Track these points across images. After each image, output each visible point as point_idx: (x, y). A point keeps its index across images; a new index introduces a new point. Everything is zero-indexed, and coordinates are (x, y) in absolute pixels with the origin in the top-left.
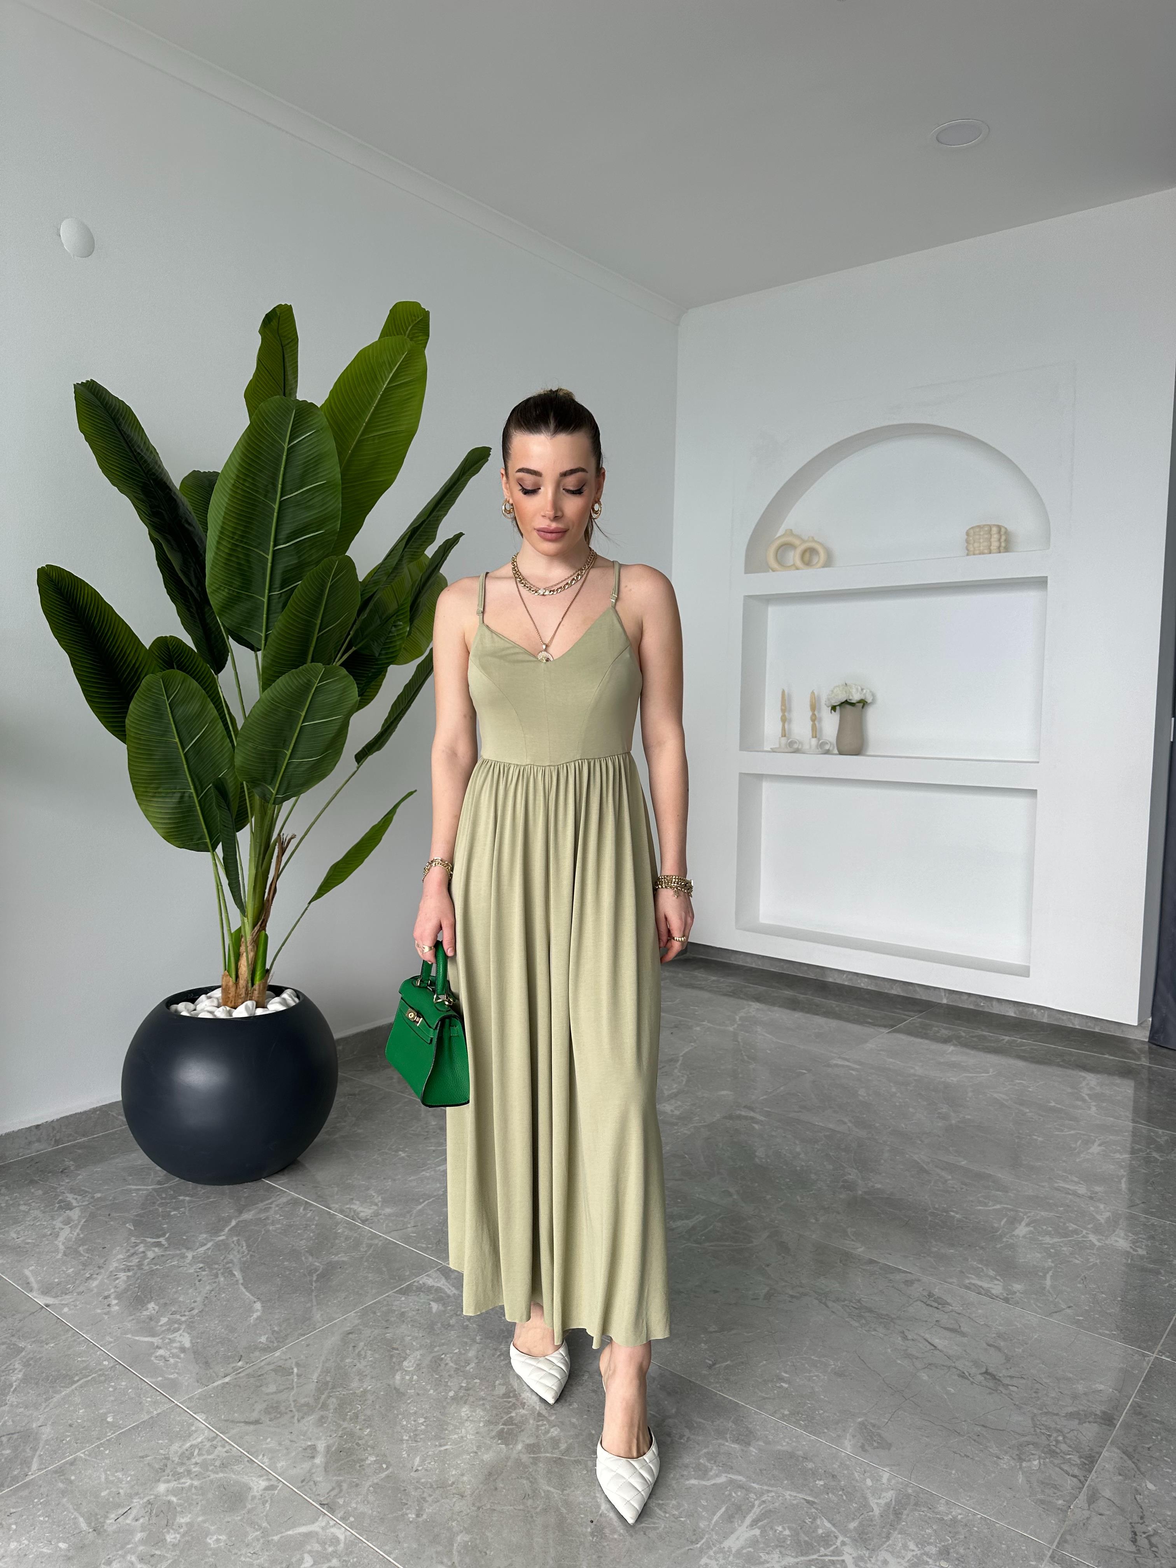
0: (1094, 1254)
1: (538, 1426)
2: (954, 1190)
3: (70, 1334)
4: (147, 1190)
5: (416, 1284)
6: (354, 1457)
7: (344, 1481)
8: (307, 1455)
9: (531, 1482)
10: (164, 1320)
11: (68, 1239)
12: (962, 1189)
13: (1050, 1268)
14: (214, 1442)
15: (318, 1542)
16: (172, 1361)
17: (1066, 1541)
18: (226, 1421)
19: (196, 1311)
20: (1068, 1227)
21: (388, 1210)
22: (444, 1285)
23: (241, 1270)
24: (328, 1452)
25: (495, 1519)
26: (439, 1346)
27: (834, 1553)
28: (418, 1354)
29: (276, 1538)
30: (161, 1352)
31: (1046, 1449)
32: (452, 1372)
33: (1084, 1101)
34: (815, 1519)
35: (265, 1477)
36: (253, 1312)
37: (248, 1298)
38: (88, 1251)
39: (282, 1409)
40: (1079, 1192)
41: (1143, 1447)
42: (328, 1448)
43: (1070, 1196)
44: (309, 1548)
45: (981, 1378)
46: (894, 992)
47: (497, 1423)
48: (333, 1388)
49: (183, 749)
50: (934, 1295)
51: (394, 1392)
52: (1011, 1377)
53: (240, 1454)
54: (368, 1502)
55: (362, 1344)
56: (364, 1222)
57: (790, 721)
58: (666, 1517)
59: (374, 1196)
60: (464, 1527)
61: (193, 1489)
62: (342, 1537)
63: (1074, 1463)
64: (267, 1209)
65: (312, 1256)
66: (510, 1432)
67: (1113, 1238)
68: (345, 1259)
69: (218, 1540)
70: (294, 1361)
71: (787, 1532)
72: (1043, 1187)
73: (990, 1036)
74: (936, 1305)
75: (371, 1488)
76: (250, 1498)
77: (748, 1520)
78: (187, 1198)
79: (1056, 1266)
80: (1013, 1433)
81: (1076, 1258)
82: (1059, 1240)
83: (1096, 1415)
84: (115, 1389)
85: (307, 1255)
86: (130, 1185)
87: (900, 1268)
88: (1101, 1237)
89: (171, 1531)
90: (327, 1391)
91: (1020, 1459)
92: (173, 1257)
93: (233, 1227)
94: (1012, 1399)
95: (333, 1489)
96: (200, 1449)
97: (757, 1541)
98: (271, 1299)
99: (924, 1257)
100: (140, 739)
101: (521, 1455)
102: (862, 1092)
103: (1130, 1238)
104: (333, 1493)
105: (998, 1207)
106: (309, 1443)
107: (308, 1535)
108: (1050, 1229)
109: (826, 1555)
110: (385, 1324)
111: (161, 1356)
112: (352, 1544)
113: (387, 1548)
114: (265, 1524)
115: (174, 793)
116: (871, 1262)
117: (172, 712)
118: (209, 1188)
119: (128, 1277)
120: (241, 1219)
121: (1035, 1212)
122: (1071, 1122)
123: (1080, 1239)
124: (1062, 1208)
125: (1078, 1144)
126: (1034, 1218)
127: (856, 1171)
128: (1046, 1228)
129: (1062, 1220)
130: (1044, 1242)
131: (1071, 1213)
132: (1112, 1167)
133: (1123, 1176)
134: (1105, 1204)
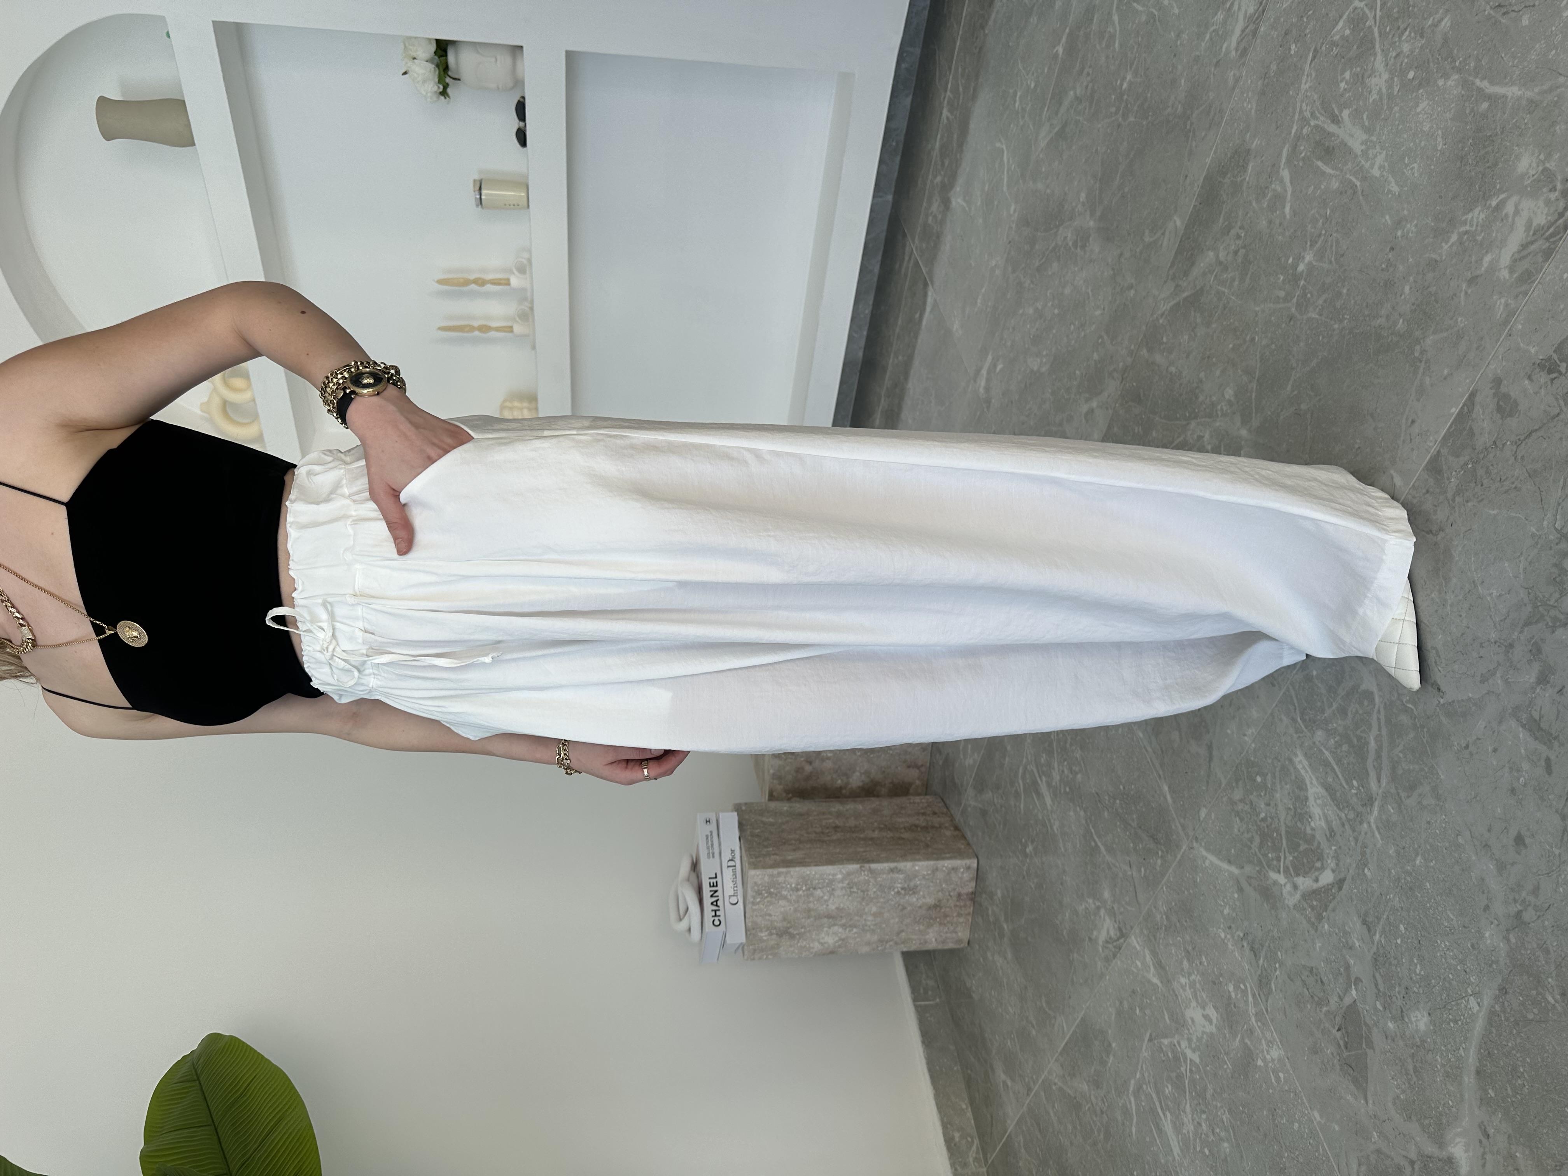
2: (1242, 252)
13: (1465, 84)
20: (1343, 37)
40: (1251, 10)
43: (1262, 29)
72: (1237, 80)
79: (1459, 70)
81: (1435, 25)
82: (1379, 57)
87: (1455, 411)
99: (1423, 352)
102: (1033, 364)
108: (1347, 75)
116: (1435, 467)
121: (1303, 101)
122: (1095, 19)
123: (1379, 13)
124: (1293, 47)
125: (1140, 8)
126: (1318, 103)
127: (1193, 424)
128: (1346, 83)
129: (1324, 48)
130: (1384, 90)
131: (1306, 28)
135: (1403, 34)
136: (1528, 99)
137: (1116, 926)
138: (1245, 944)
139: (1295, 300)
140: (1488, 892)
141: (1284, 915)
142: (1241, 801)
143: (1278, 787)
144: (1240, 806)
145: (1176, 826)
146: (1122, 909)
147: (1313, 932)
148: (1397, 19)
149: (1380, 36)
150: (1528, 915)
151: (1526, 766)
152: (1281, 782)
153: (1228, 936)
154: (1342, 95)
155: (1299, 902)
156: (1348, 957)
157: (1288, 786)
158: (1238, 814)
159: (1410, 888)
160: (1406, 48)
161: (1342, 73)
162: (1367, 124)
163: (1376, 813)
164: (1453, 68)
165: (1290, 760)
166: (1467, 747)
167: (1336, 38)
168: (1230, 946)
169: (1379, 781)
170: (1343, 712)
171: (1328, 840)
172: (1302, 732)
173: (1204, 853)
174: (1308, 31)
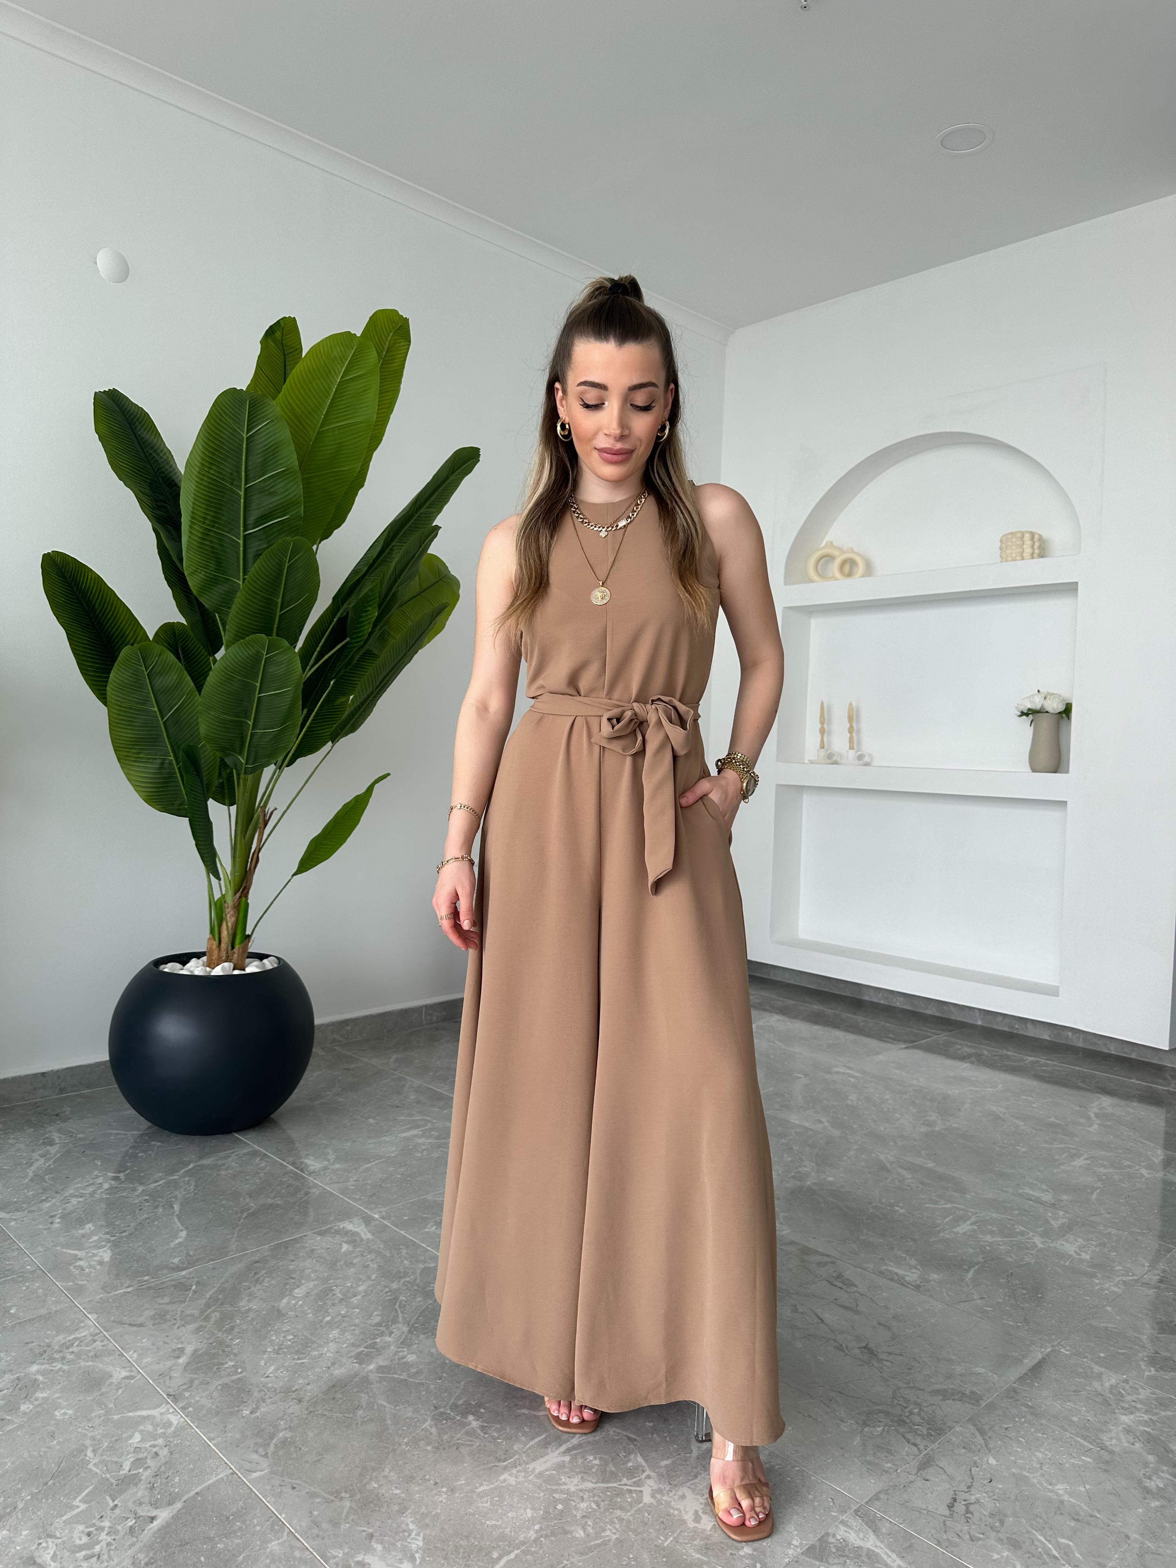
0: (1032, 1254)
1: (397, 1352)
3: (8, 1242)
4: (126, 1134)
5: (336, 1227)
6: (216, 1361)
7: (198, 1378)
8: (173, 1355)
9: (369, 1396)
10: (95, 1238)
11: (39, 1168)
12: (918, 1187)
13: (978, 1263)
14: (96, 1338)
15: (152, 1424)
16: (87, 1270)
17: (878, 1499)
18: (114, 1321)
19: (126, 1233)
20: (1015, 1229)
21: (337, 1166)
22: (361, 1230)
23: (181, 1204)
24: (192, 1355)
25: (321, 1422)
26: (334, 1279)
27: (636, 1484)
28: (311, 1284)
29: (116, 1417)
30: (81, 1263)
31: (896, 1418)
32: (337, 1301)
33: (1088, 1118)
34: (630, 1454)
35: (128, 1369)
36: (177, 1238)
37: (178, 1227)
38: (52, 1179)
39: (168, 1317)
40: (1042, 1199)
41: (1000, 1427)
42: (196, 1350)
43: (1031, 1202)
44: (142, 1427)
45: (857, 1351)
46: (929, 1012)
47: (360, 1346)
48: (221, 1305)
49: (162, 718)
50: (843, 1276)
51: (276, 1313)
52: (890, 1353)
53: (114, 1348)
54: (211, 1398)
55: (263, 1272)
56: (310, 1174)
57: (829, 734)
58: (484, 1437)
59: (329, 1154)
60: (290, 1427)
61: (61, 1373)
62: (175, 1423)
63: (920, 1433)
64: (226, 1157)
65: (250, 1197)
66: (368, 1355)
67: (1061, 1242)
68: (279, 1202)
69: (65, 1414)
70: (196, 1280)
71: (597, 1462)
72: (1006, 1192)
73: (1013, 1056)
74: (841, 1285)
75: (220, 1387)
76: (107, 1383)
77: (563, 1448)
78: (159, 1144)
79: (985, 1262)
80: (867, 1401)
81: (1010, 1256)
82: (999, 1239)
83: (964, 1394)
84: (28, 1288)
85: (246, 1196)
86: (112, 1129)
88: (1047, 1240)
89: (27, 1402)
90: (215, 1307)
91: (865, 1424)
92: (125, 1189)
93: (190, 1169)
94: (881, 1373)
95: (185, 1384)
96: (81, 1342)
97: (564, 1466)
98: (197, 1230)
99: (849, 1243)
100: (121, 706)
101: (369, 1374)
102: (853, 1097)
103: (1079, 1243)
104: (184, 1387)
105: (949, 1206)
106: (180, 1346)
107: (148, 1417)
108: (995, 1229)
109: (626, 1485)
110: (292, 1257)
111: (80, 1266)
112: (180, 1429)
113: (212, 1435)
114: (111, 1406)
115: (155, 759)
116: (792, 1243)
117: (150, 683)
118: (181, 1137)
119: (79, 1202)
120: (198, 1164)
122: (1065, 1137)
125: (1063, 1156)
127: (814, 1164)
131: (1025, 1217)
132: (1091, 1179)
133: (1098, 1188)
134: (1066, 1211)
160: (1001, 1247)
174: (1023, 1217)
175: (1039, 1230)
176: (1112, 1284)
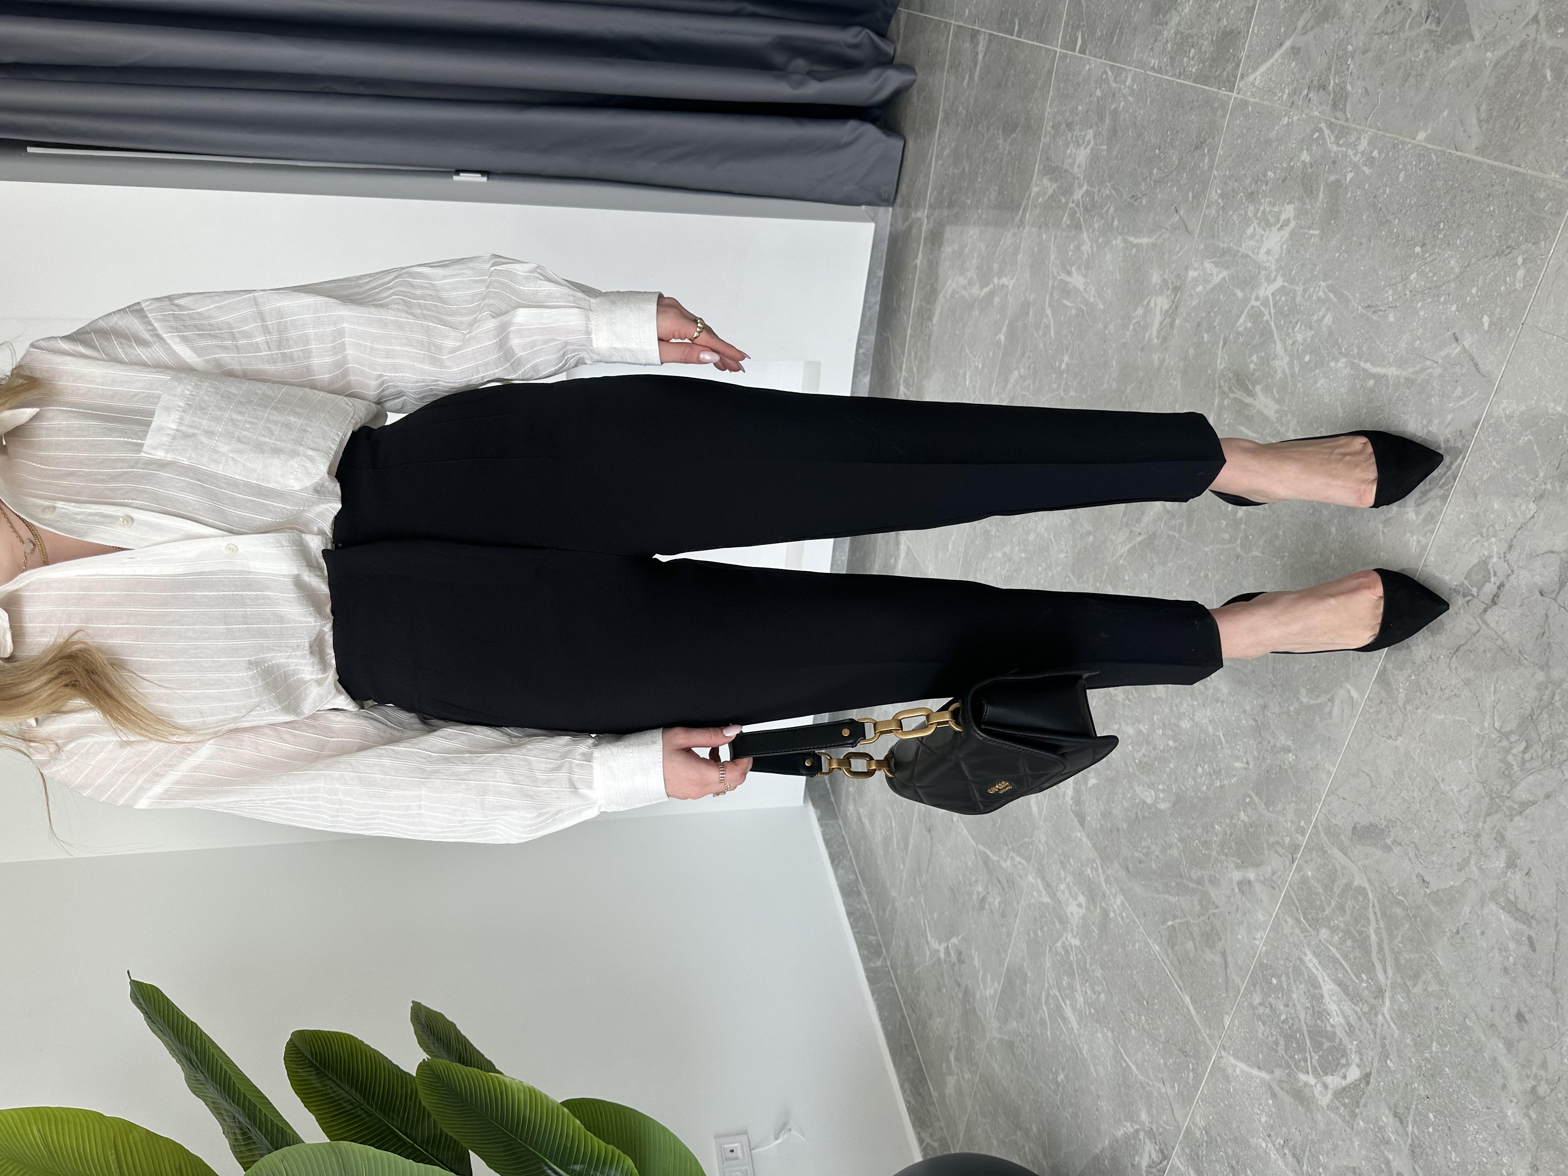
0: (1305, 291)
13: (1353, 365)
20: (1246, 329)
33: (992, 293)
40: (1166, 307)
43: (1177, 322)
67: (1262, 256)
72: (1162, 362)
79: (1346, 355)
81: (1320, 320)
82: (1279, 346)
88: (1262, 276)
103: (1259, 230)
108: (1254, 358)
121: (1220, 379)
122: (1031, 313)
123: (1273, 311)
124: (1206, 336)
125: (1070, 304)
126: (1234, 381)
128: (1255, 364)
129: (1231, 337)
130: (1287, 370)
131: (1214, 321)
132: (1109, 256)
133: (1125, 241)
134: (1186, 268)
135: (1294, 327)
136: (1405, 378)
137: (1157, 1148)
138: (1286, 1151)
139: (1239, 541)
140: (1503, 1071)
141: (1319, 1116)
142: (1260, 1004)
143: (1294, 988)
144: (1261, 1010)
145: (1202, 1036)
146: (1161, 1130)
147: (1349, 1130)
148: (1288, 315)
149: (1277, 328)
150: (1543, 1089)
151: (1512, 945)
152: (1295, 982)
153: (1270, 1145)
154: (1253, 374)
155: (1332, 1101)
156: (1386, 1152)
157: (1303, 986)
158: (1259, 1018)
159: (1432, 1076)
160: (1300, 337)
161: (1251, 356)
162: (1277, 396)
163: (1388, 1004)
164: (1340, 353)
165: (1301, 960)
166: (1458, 933)
167: (1241, 329)
168: (1272, 1155)
169: (1386, 973)
170: (1341, 908)
171: (1349, 1036)
172: (1307, 931)
173: (1233, 1061)
174: (1216, 324)
175: (1240, 294)
176: (1350, 152)
